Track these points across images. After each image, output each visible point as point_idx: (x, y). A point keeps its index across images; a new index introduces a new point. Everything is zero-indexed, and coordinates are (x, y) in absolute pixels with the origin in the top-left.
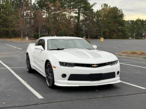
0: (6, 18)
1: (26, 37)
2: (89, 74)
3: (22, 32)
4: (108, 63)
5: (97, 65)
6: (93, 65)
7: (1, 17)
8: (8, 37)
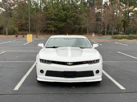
0: (77, 17)
1: (92, 34)
2: (63, 71)
3: (88, 29)
4: (86, 62)
5: (72, 64)
6: (68, 63)
7: (74, 16)
8: (79, 33)
